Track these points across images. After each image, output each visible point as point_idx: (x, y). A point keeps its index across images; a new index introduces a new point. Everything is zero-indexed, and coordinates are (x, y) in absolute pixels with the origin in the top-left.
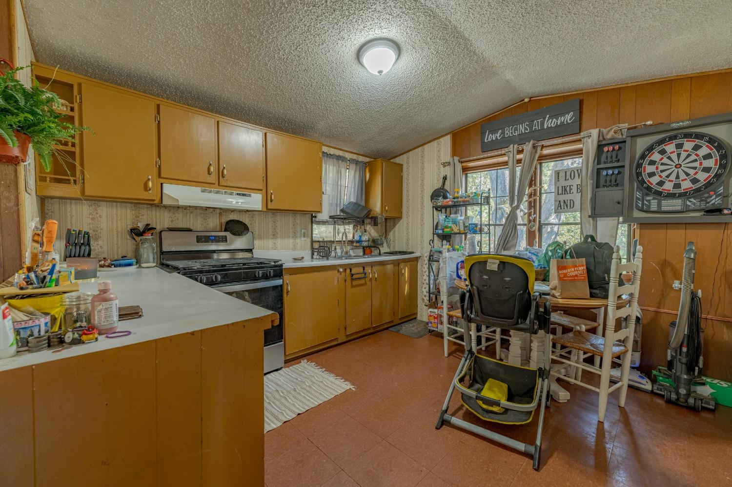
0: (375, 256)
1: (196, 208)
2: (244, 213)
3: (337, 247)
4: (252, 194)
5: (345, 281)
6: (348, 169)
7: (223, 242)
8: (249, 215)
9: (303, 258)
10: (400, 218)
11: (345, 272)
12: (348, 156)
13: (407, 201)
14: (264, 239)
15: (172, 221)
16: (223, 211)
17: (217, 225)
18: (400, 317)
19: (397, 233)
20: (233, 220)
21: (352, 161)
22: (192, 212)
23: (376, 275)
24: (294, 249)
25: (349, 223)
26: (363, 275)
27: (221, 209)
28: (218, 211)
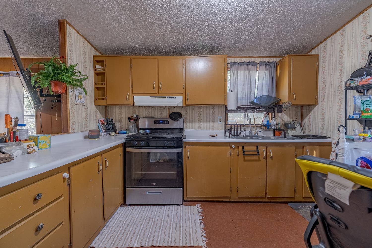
0: (282, 138)
1: (157, 106)
2: (181, 108)
3: (246, 129)
4: (177, 97)
5: (238, 155)
6: (258, 70)
7: (166, 124)
8: (184, 109)
9: (217, 135)
10: (315, 104)
11: (238, 148)
12: (258, 60)
13: (323, 88)
14: (193, 123)
15: (147, 114)
16: (170, 107)
17: (167, 115)
18: (303, 197)
19: (312, 118)
20: (175, 112)
21: (261, 63)
22: (155, 109)
23: (271, 154)
24: (213, 129)
25: (262, 111)
26: (256, 153)
27: (169, 106)
28: (168, 108)
